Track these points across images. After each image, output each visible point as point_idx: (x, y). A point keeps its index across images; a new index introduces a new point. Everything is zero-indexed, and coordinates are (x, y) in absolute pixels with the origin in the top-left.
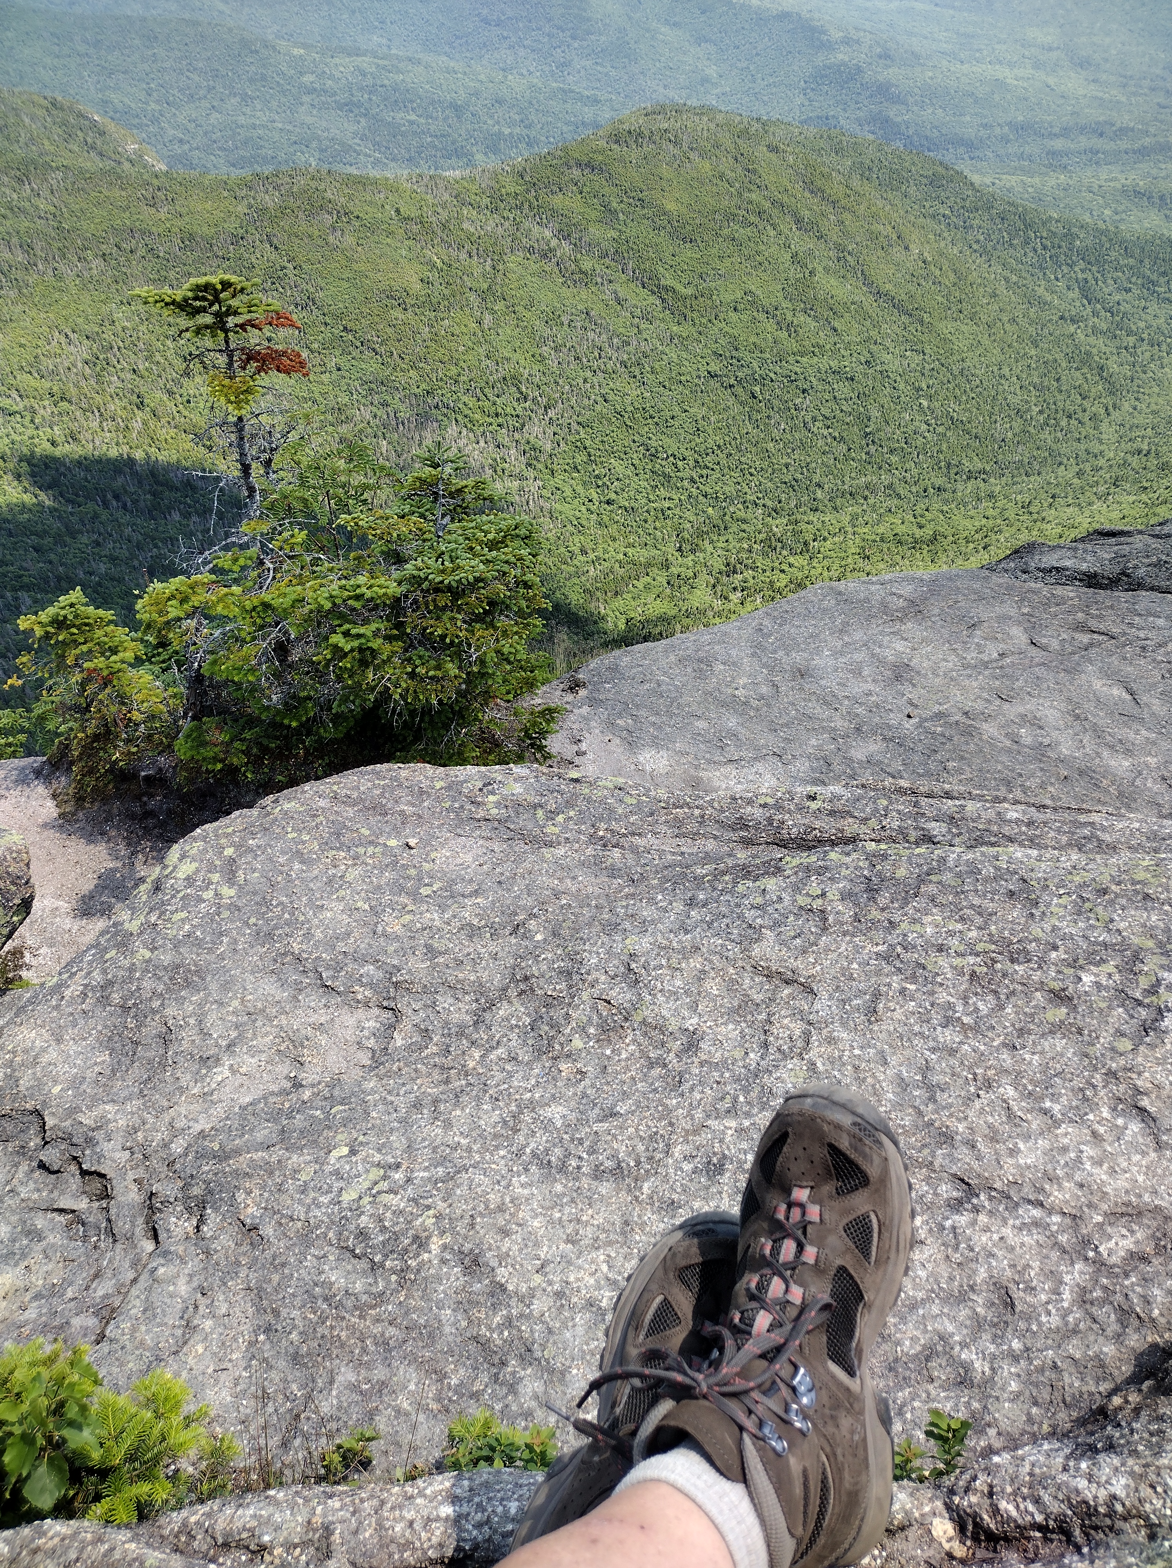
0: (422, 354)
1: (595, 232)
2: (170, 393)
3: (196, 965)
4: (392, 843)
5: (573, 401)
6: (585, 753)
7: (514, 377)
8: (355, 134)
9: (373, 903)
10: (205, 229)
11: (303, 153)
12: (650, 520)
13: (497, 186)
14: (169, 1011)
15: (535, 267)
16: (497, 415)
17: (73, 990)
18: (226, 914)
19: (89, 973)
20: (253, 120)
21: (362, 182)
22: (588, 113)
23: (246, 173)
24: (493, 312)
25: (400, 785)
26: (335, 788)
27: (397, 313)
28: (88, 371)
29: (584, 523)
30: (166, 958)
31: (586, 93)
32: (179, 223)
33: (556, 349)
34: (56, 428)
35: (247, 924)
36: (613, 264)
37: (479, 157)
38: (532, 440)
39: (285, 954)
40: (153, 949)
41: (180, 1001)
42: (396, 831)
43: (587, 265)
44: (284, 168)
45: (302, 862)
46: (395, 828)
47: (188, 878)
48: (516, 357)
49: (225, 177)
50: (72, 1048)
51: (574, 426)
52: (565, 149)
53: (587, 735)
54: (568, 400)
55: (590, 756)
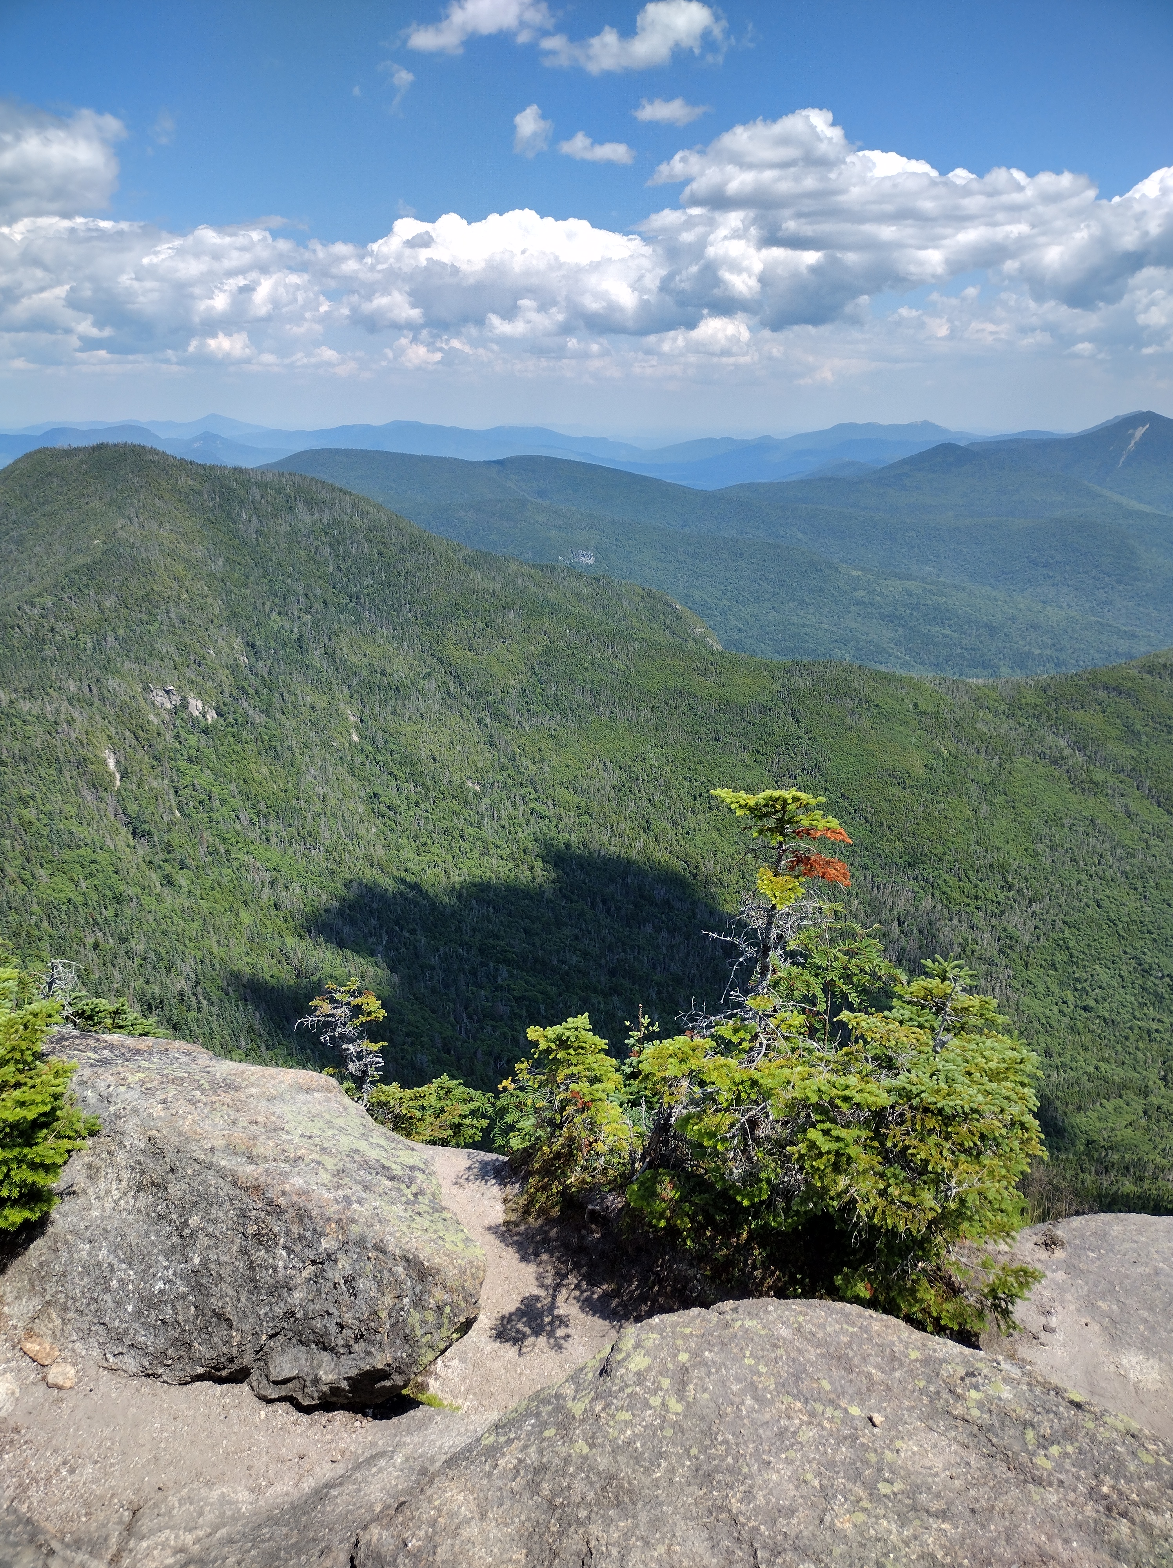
0: (911, 829)
1: (1113, 748)
2: (674, 823)
3: (629, 1483)
4: (855, 1411)
5: (1063, 899)
6: (1053, 1331)
7: (1001, 866)
8: (891, 640)
9: (825, 1482)
10: (741, 698)
11: (840, 649)
12: (1132, 1038)
13: (1018, 696)
14: (595, 1529)
15: (1042, 770)
16: (976, 898)
17: (507, 1462)
18: (669, 1432)
19: (526, 1447)
20: (804, 621)
21: (888, 678)
22: (1123, 645)
23: (787, 660)
24: (991, 803)
25: (870, 1339)
26: (801, 1318)
27: (896, 791)
28: (613, 794)
29: (1054, 1023)
30: (603, 1462)
31: (1124, 628)
32: (720, 691)
33: (1052, 848)
34: (573, 835)
35: (687, 1451)
36: (1128, 779)
37: (1005, 670)
38: (1010, 928)
39: (721, 1509)
40: (592, 1446)
41: (608, 1522)
42: (861, 1397)
43: (1099, 776)
44: (820, 659)
45: (755, 1398)
46: (859, 1392)
47: (638, 1374)
48: (1007, 847)
49: (768, 661)
50: (494, 1532)
51: (1059, 924)
52: (1093, 673)
53: (1059, 1309)
54: (1057, 897)
55: (1060, 1336)
